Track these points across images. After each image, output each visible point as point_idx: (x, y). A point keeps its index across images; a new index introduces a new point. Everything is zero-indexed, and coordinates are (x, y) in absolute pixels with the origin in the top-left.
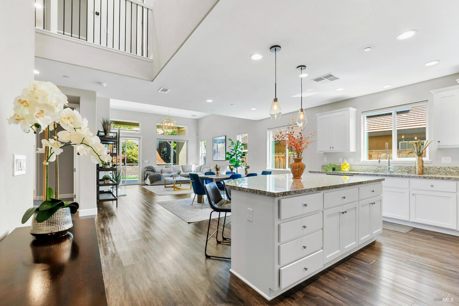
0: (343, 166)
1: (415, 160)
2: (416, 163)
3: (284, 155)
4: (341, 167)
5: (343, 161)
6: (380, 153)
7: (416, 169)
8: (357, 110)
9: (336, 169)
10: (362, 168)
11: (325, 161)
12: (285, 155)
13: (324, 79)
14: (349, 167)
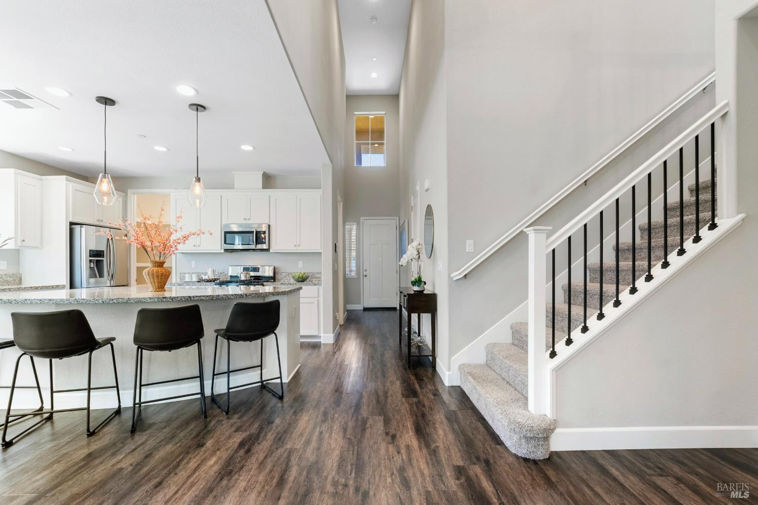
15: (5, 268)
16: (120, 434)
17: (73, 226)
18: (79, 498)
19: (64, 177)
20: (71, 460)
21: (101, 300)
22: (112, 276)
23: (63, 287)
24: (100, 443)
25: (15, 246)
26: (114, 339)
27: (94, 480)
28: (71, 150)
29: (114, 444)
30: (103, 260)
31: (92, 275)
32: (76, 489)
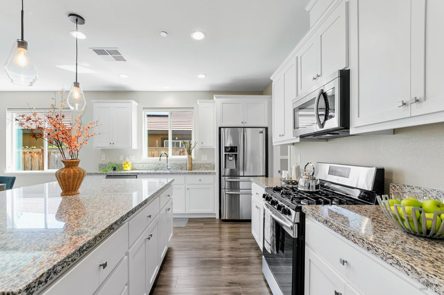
0: (125, 165)
1: (186, 158)
2: (187, 160)
3: (40, 150)
4: (123, 166)
5: (125, 159)
6: (153, 150)
7: (187, 165)
8: (139, 105)
9: (117, 168)
10: (143, 166)
11: (102, 160)
12: (42, 150)
13: (108, 55)
14: (131, 166)
19: (215, 96)
30: (237, 154)
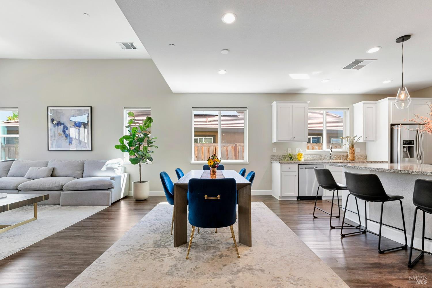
15: (360, 152)
16: (400, 263)
17: (393, 127)
18: (360, 283)
19: (387, 98)
20: (365, 260)
21: (393, 170)
22: (420, 157)
23: (386, 162)
24: (384, 261)
25: (363, 141)
26: (402, 198)
27: (372, 280)
28: (390, 81)
29: (393, 267)
30: (413, 146)
31: (405, 156)
32: (361, 277)
